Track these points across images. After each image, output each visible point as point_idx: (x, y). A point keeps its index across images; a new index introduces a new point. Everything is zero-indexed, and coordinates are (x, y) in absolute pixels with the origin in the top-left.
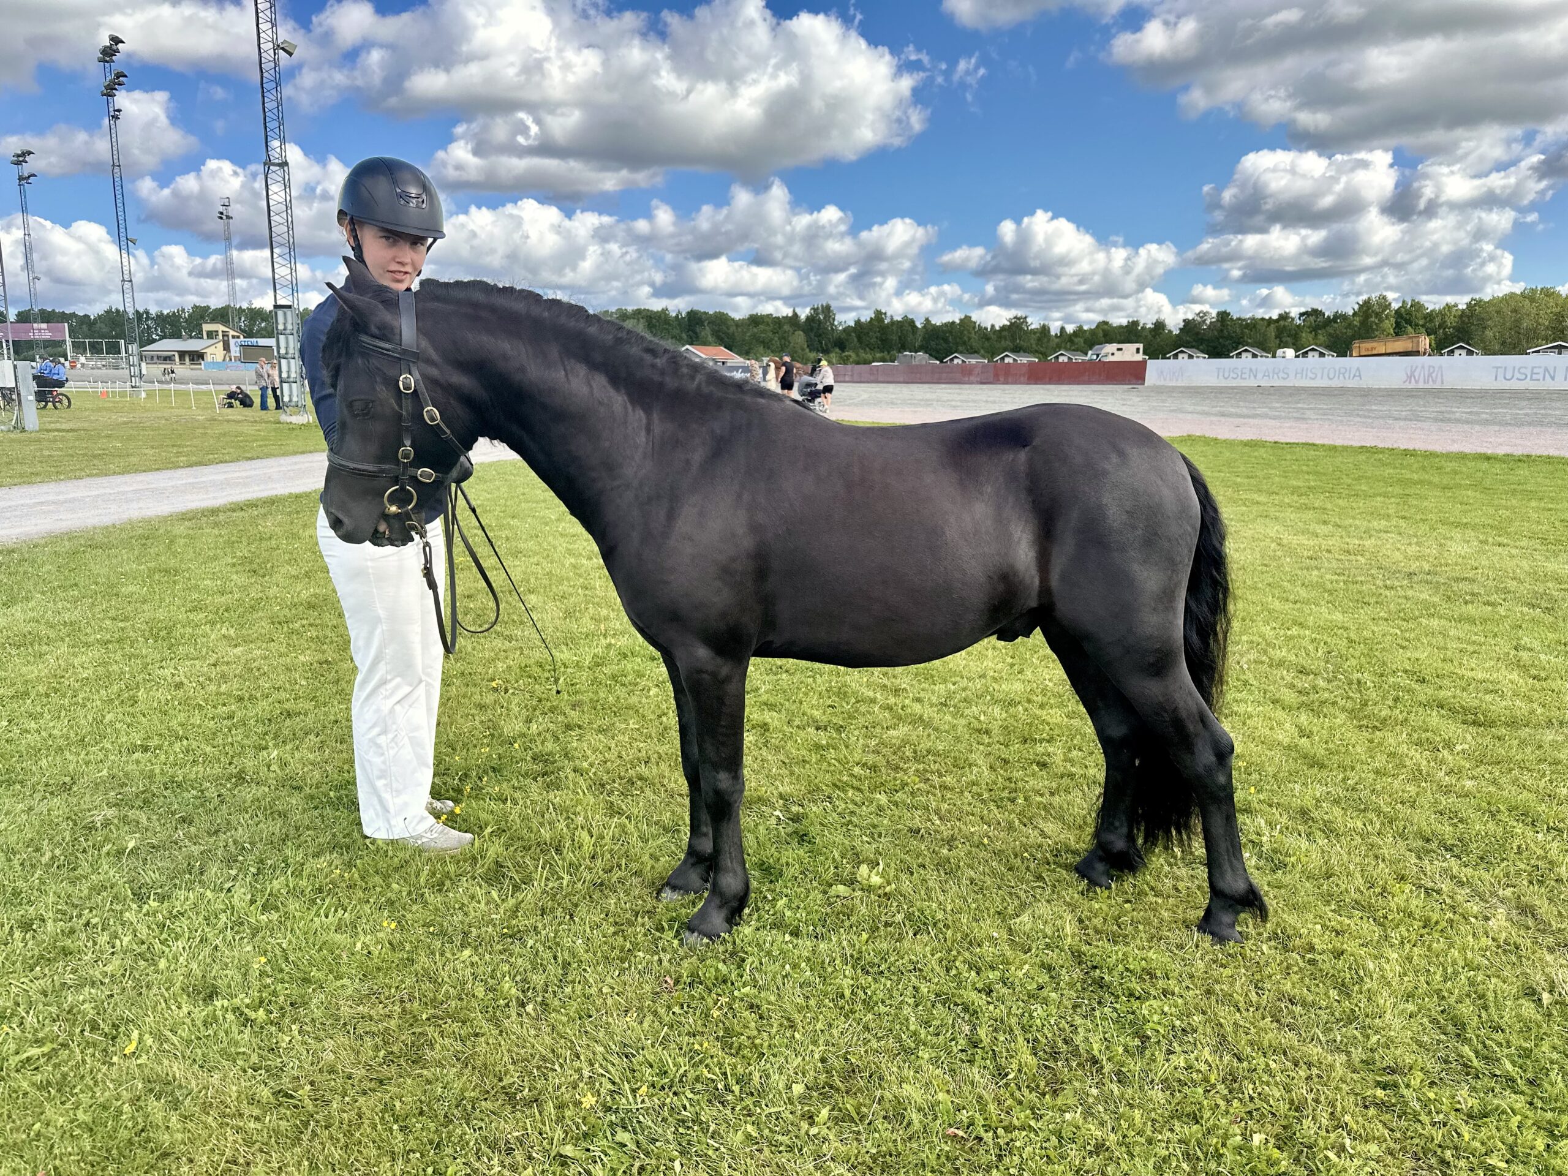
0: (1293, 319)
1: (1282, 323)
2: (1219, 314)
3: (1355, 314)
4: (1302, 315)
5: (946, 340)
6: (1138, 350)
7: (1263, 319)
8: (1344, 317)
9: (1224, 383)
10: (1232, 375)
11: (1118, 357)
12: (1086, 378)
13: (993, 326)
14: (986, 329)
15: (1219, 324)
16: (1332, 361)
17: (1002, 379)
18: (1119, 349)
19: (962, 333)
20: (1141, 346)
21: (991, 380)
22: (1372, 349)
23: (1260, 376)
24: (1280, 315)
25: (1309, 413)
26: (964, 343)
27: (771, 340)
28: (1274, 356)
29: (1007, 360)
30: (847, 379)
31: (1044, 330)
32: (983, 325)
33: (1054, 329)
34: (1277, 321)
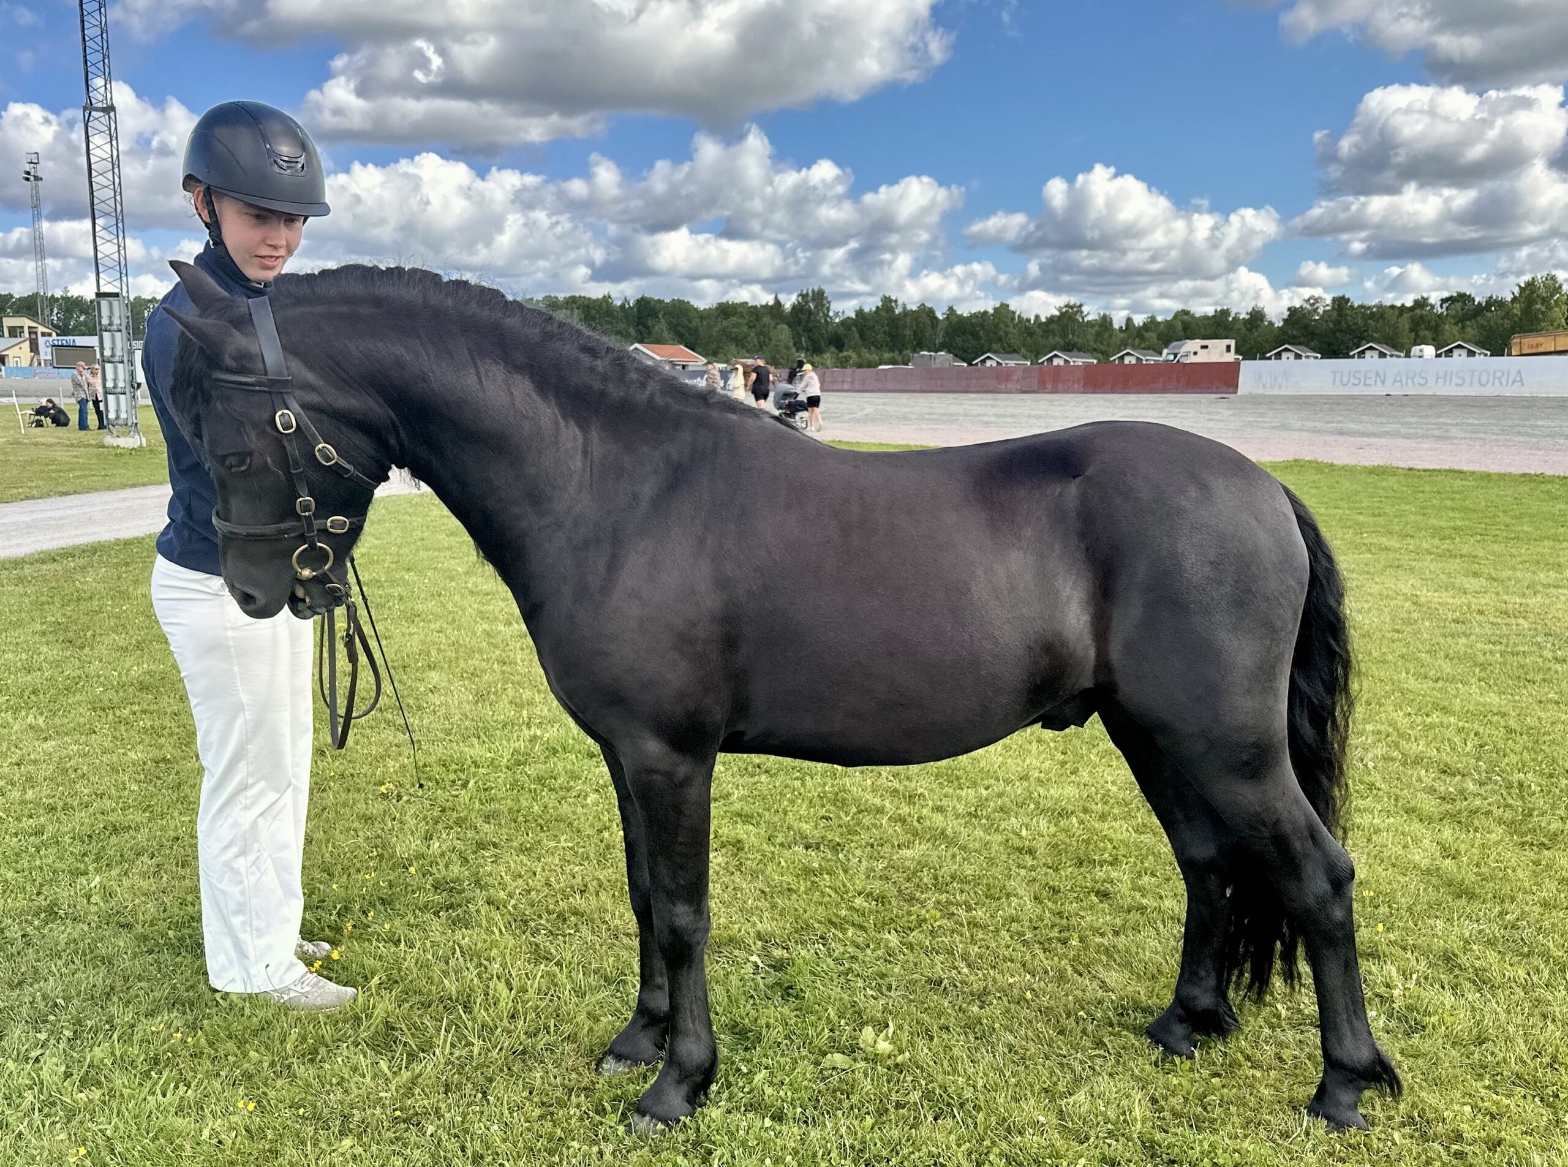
0: (1433, 307)
1: (1418, 312)
2: (1334, 300)
3: (1515, 299)
4: (1444, 301)
5: (975, 336)
6: (1228, 348)
7: (1393, 307)
8: (1500, 304)
9: (1342, 391)
10: (1352, 380)
11: (1203, 357)
12: (1160, 385)
13: (1037, 317)
14: (1028, 320)
15: (1335, 314)
16: (1483, 361)
17: (1049, 386)
18: (1204, 347)
19: (996, 326)
20: (1232, 343)
21: (1035, 386)
22: (1538, 345)
23: (1389, 381)
24: (1416, 302)
25: (1454, 431)
26: (1000, 340)
27: (747, 336)
28: (1408, 356)
29: (1056, 362)
30: (846, 387)
31: (1105, 322)
32: (1025, 316)
33: (1118, 320)
34: (1412, 309)
